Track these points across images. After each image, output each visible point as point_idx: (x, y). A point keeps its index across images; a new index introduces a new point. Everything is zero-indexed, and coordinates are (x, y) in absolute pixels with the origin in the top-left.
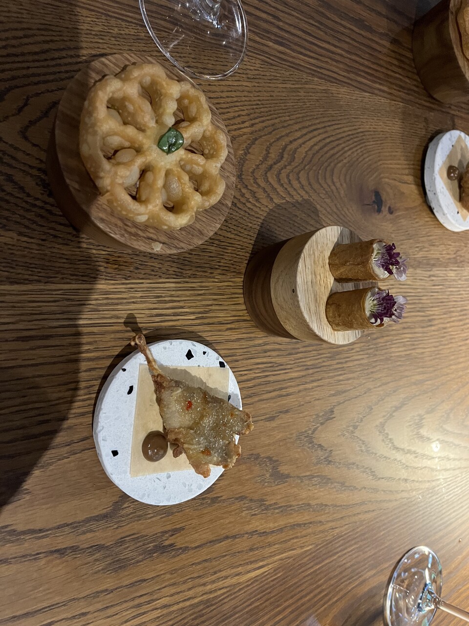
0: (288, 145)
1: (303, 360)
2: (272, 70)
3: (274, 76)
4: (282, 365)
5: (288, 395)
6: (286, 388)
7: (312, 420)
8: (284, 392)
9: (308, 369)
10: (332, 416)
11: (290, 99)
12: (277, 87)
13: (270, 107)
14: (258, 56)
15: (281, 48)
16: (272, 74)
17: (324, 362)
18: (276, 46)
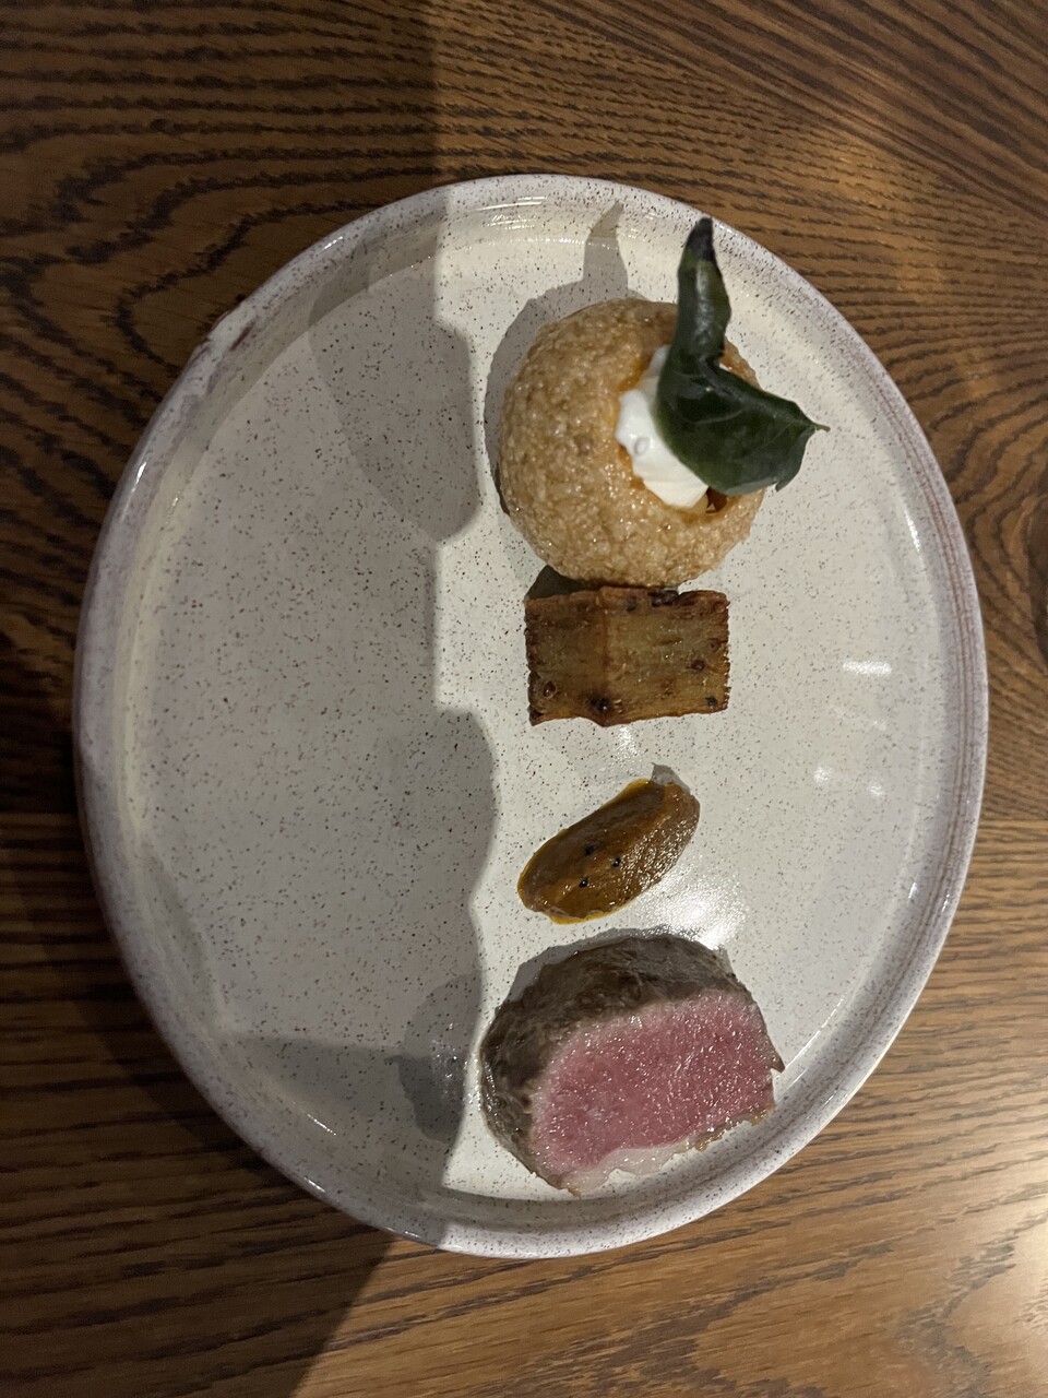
0: (982, 430)
1: (950, 1089)
2: (964, 207)
3: (968, 224)
4: (886, 1103)
5: (892, 1197)
6: (888, 1175)
7: (949, 1275)
8: (881, 1189)
9: (957, 1117)
10: (1007, 1263)
11: (1004, 296)
12: (972, 258)
13: (946, 314)
14: (931, 163)
15: (994, 147)
16: (965, 217)
17: (1006, 1095)
18: (982, 141)
